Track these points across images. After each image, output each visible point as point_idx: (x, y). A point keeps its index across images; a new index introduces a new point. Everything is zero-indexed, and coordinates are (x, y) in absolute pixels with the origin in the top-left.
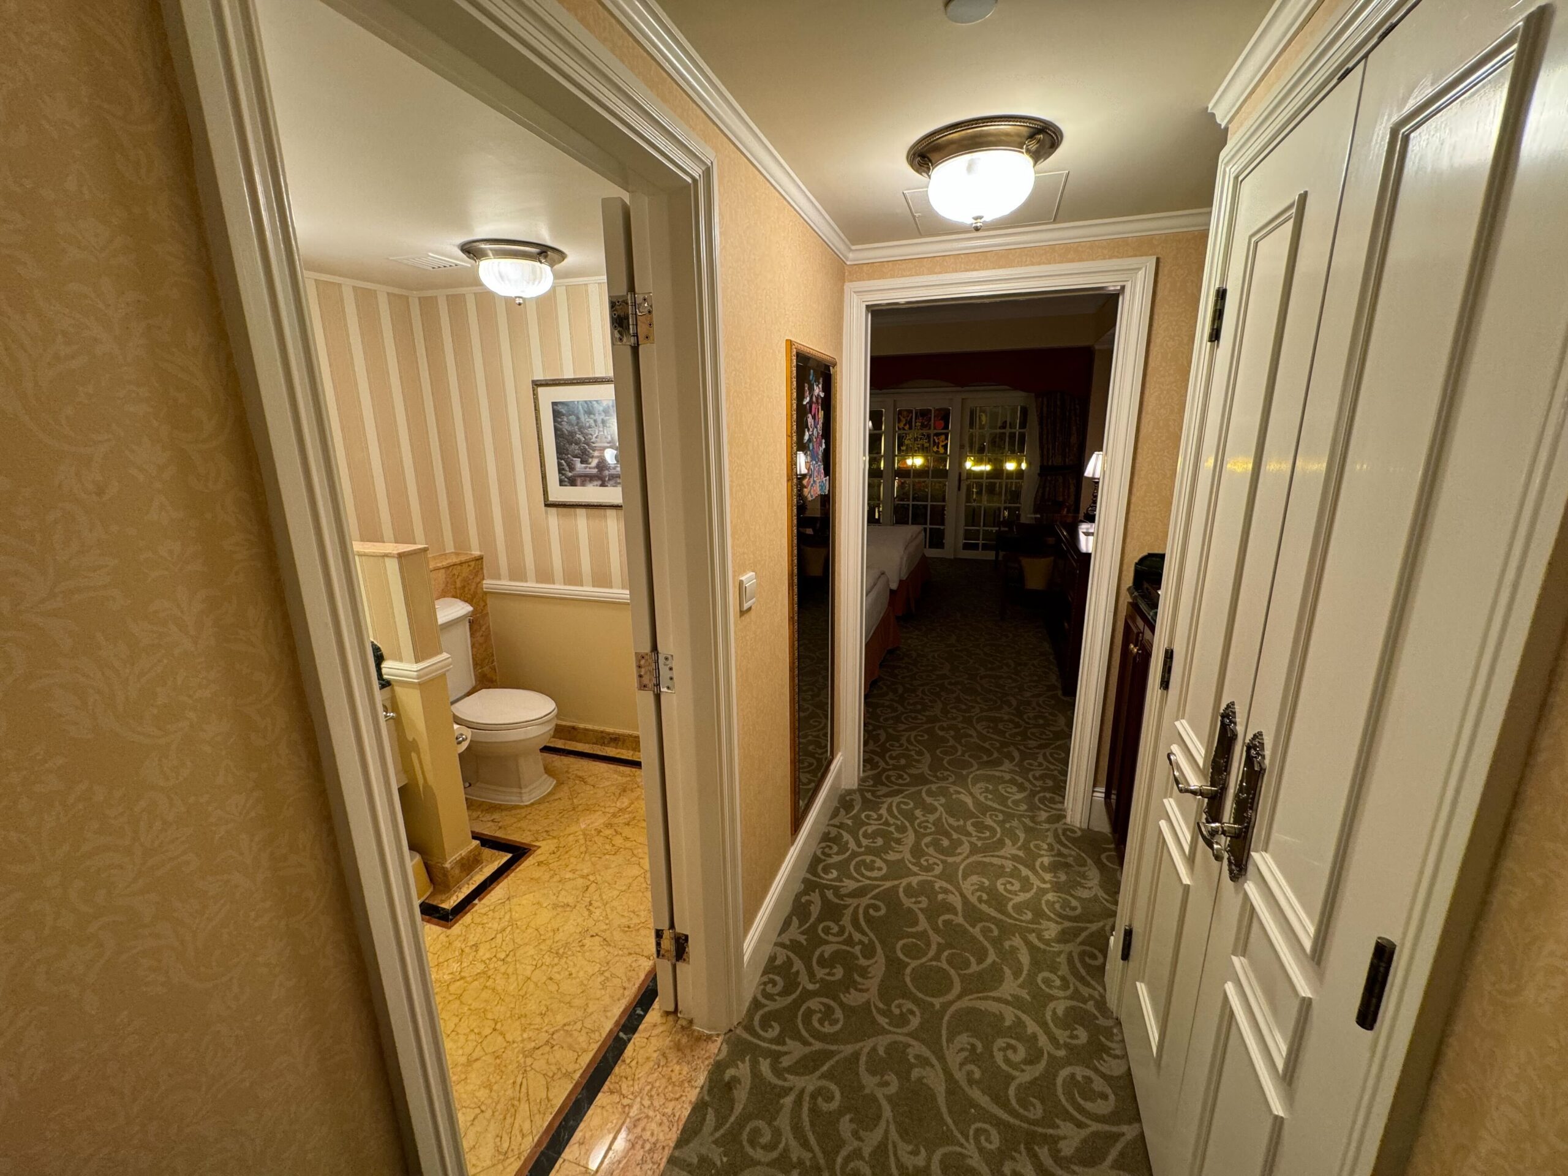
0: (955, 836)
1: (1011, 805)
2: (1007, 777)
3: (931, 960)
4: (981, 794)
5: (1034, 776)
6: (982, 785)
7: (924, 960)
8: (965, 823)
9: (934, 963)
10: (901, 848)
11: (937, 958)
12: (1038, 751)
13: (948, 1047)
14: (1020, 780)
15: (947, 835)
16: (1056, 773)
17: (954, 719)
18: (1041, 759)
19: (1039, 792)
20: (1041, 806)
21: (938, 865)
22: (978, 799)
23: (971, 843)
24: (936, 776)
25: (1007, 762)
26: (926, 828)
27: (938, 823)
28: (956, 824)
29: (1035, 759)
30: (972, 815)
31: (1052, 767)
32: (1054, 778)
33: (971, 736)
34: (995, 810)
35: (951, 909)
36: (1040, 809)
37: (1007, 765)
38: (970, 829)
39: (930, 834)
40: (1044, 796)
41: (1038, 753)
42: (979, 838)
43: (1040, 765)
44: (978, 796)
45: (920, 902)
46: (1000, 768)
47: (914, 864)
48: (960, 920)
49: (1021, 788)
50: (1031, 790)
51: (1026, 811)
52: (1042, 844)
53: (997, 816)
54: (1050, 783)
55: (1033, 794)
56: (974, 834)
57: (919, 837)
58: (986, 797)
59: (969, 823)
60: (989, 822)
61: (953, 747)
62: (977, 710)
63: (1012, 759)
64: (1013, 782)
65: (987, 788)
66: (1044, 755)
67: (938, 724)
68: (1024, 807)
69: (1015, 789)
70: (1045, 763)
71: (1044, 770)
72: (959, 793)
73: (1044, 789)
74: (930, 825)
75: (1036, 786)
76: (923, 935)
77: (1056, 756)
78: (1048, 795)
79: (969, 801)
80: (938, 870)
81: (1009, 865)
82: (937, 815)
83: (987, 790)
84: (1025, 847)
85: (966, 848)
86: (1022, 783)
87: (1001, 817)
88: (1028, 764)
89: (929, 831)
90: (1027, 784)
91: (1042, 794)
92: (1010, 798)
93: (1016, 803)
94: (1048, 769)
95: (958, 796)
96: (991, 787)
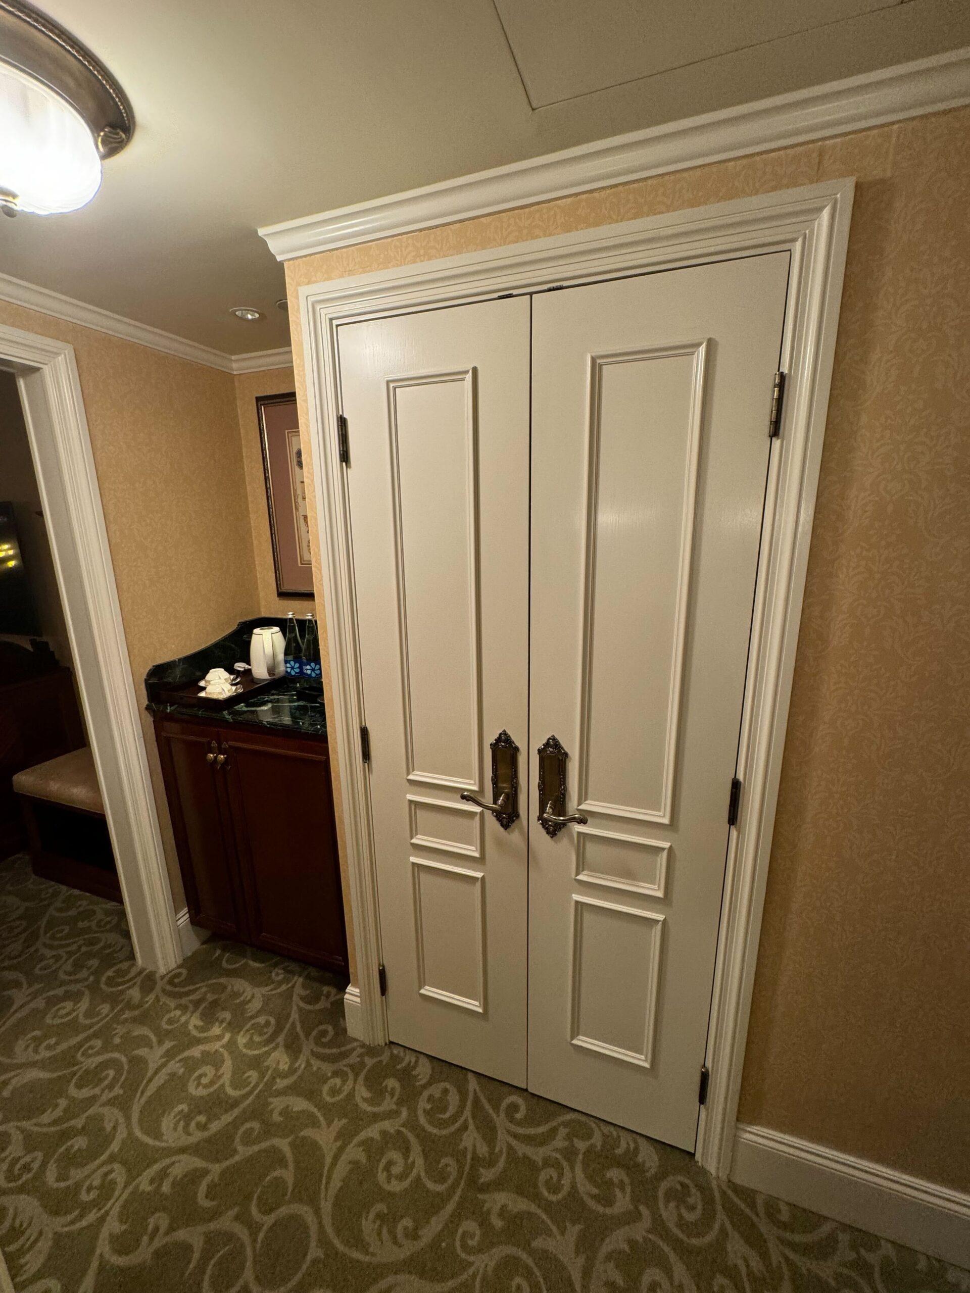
0: (79, 1122)
1: (88, 1022)
2: (40, 1003)
3: (255, 1241)
4: (36, 1051)
5: (66, 973)
6: (20, 1045)
7: (249, 1251)
8: (67, 1097)
9: (261, 1236)
10: (32, 1233)
11: (253, 1228)
12: (33, 949)
13: (373, 1255)
14: (60, 991)
15: (65, 1135)
16: (84, 949)
18: (48, 953)
19: (97, 981)
20: (120, 988)
21: (111, 1171)
22: (43, 1061)
23: (111, 1102)
25: (13, 992)
26: (26, 1168)
27: (31, 1142)
28: (58, 1112)
29: (42, 958)
30: (63, 1081)
31: (74, 947)
32: (90, 955)
34: (80, 1045)
35: (195, 1177)
36: (122, 992)
37: (19, 996)
38: (85, 1093)
39: (44, 1164)
40: (109, 978)
41: (37, 951)
42: (111, 1087)
43: (57, 958)
44: (37, 1057)
45: (157, 1229)
46: (15, 1007)
47: (81, 1216)
48: (216, 1169)
49: (75, 997)
50: (87, 987)
51: (113, 1009)
52: (172, 1015)
53: (91, 1048)
54: (94, 963)
55: (94, 989)
56: (97, 1091)
57: (35, 1188)
58: (48, 1048)
59: (72, 1091)
60: (92, 1062)
63: (17, 984)
64: (51, 1002)
65: (34, 1039)
66: (45, 945)
68: (105, 1008)
69: (69, 1005)
70: (61, 952)
71: (70, 957)
73: (97, 973)
74: (28, 1159)
75: (86, 979)
76: (211, 1241)
77: (59, 935)
78: (110, 973)
79: (35, 1074)
80: (119, 1174)
81: (175, 1066)
82: (17, 1137)
83: (38, 1041)
84: (162, 1036)
85: (111, 1116)
86: (66, 992)
87: (98, 1043)
88: (41, 969)
89: (36, 1166)
90: (73, 988)
91: (104, 979)
92: (77, 1016)
93: (89, 1014)
94: (70, 954)
95: (10, 1087)
96: (37, 1033)
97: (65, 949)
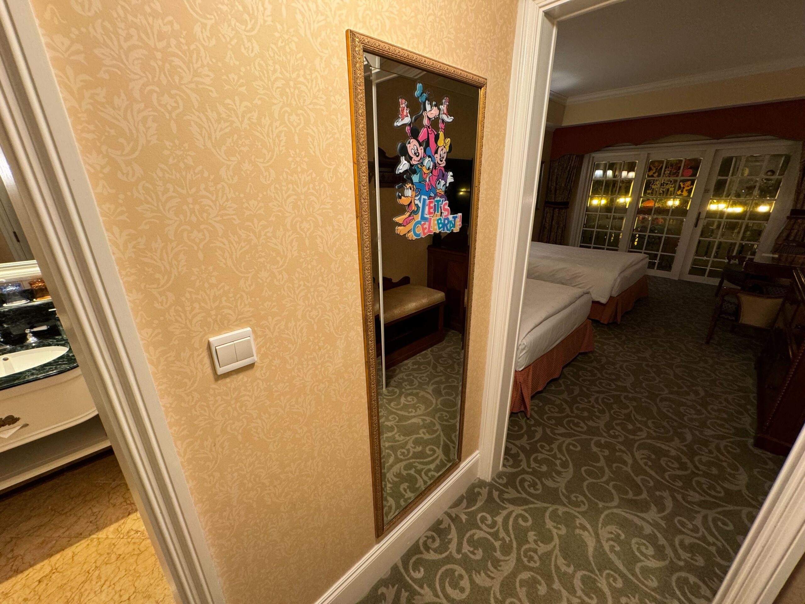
0: (557, 585)
1: (637, 570)
2: (648, 529)
4: (608, 540)
5: (681, 543)
8: (575, 571)
10: (494, 573)
12: (697, 508)
14: (662, 541)
15: (549, 579)
16: (713, 549)
17: (615, 437)
18: (698, 522)
19: (681, 569)
20: (678, 592)
22: (602, 546)
24: (568, 497)
25: (654, 508)
26: (531, 559)
27: (546, 557)
28: (564, 568)
29: (692, 519)
30: (586, 566)
31: (711, 539)
32: (708, 556)
33: (625, 463)
34: (617, 570)
36: (673, 595)
37: (653, 514)
38: (577, 583)
39: (531, 569)
40: (686, 580)
41: (698, 512)
43: (695, 530)
44: (604, 543)
46: (642, 515)
49: (660, 553)
50: (672, 562)
51: (654, 590)
53: (615, 580)
54: (700, 561)
55: (672, 568)
56: (579, 593)
57: (520, 567)
58: (612, 548)
59: (579, 574)
60: (603, 584)
61: (601, 469)
62: (644, 435)
63: (661, 509)
64: (652, 539)
65: (618, 536)
66: (705, 517)
67: (596, 438)
68: (653, 583)
69: (650, 551)
70: (702, 530)
71: (698, 539)
72: (584, 528)
73: (690, 568)
74: (536, 558)
75: (679, 559)
77: (720, 523)
78: (692, 579)
79: (591, 544)
82: (550, 547)
83: (617, 539)
86: (663, 547)
87: (619, 584)
88: (679, 521)
89: (532, 564)
90: (669, 551)
91: (683, 574)
92: (641, 561)
93: (646, 571)
94: (703, 539)
95: (581, 532)
96: (623, 537)
97: (706, 533)
